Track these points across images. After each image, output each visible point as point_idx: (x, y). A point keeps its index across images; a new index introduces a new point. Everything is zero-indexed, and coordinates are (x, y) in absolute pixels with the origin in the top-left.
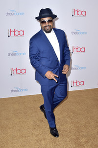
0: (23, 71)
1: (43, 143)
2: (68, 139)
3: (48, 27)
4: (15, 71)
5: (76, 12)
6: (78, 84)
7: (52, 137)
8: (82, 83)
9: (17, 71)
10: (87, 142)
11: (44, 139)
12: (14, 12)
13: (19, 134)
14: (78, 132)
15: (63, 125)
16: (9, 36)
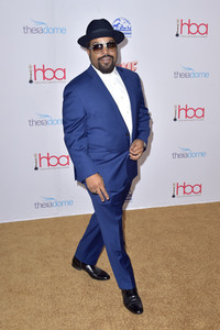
0: (63, 161)
2: (164, 320)
4: (44, 161)
5: (185, 27)
6: (188, 190)
8: (197, 189)
9: (48, 159)
11: (110, 319)
12: (43, 26)
13: (50, 307)
14: (189, 303)
15: (154, 285)
16: (31, 82)
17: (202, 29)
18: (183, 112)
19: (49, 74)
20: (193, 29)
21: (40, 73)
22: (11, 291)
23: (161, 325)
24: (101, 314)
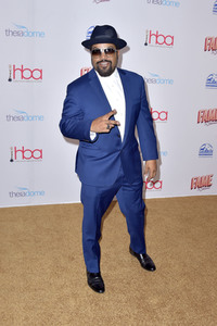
0: (37, 154)
1: (72, 303)
2: (123, 298)
5: (153, 38)
7: (91, 291)
9: (23, 152)
10: (163, 305)
11: (75, 296)
12: (24, 30)
14: (146, 284)
15: (115, 268)
16: (10, 80)
17: (169, 40)
19: (27, 74)
20: (161, 39)
21: (18, 73)
24: (67, 291)
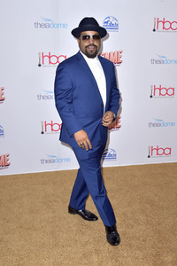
1: (95, 258)
2: (140, 254)
3: (91, 48)
4: (49, 127)
5: (161, 24)
6: (161, 152)
8: (167, 151)
9: (52, 125)
11: (97, 252)
12: (50, 22)
13: (51, 240)
14: (160, 241)
15: (132, 226)
16: (40, 65)
17: (174, 26)
18: (157, 91)
19: (54, 60)
20: (167, 26)
21: (46, 59)
22: (21, 227)
23: (137, 258)
24: (90, 247)
